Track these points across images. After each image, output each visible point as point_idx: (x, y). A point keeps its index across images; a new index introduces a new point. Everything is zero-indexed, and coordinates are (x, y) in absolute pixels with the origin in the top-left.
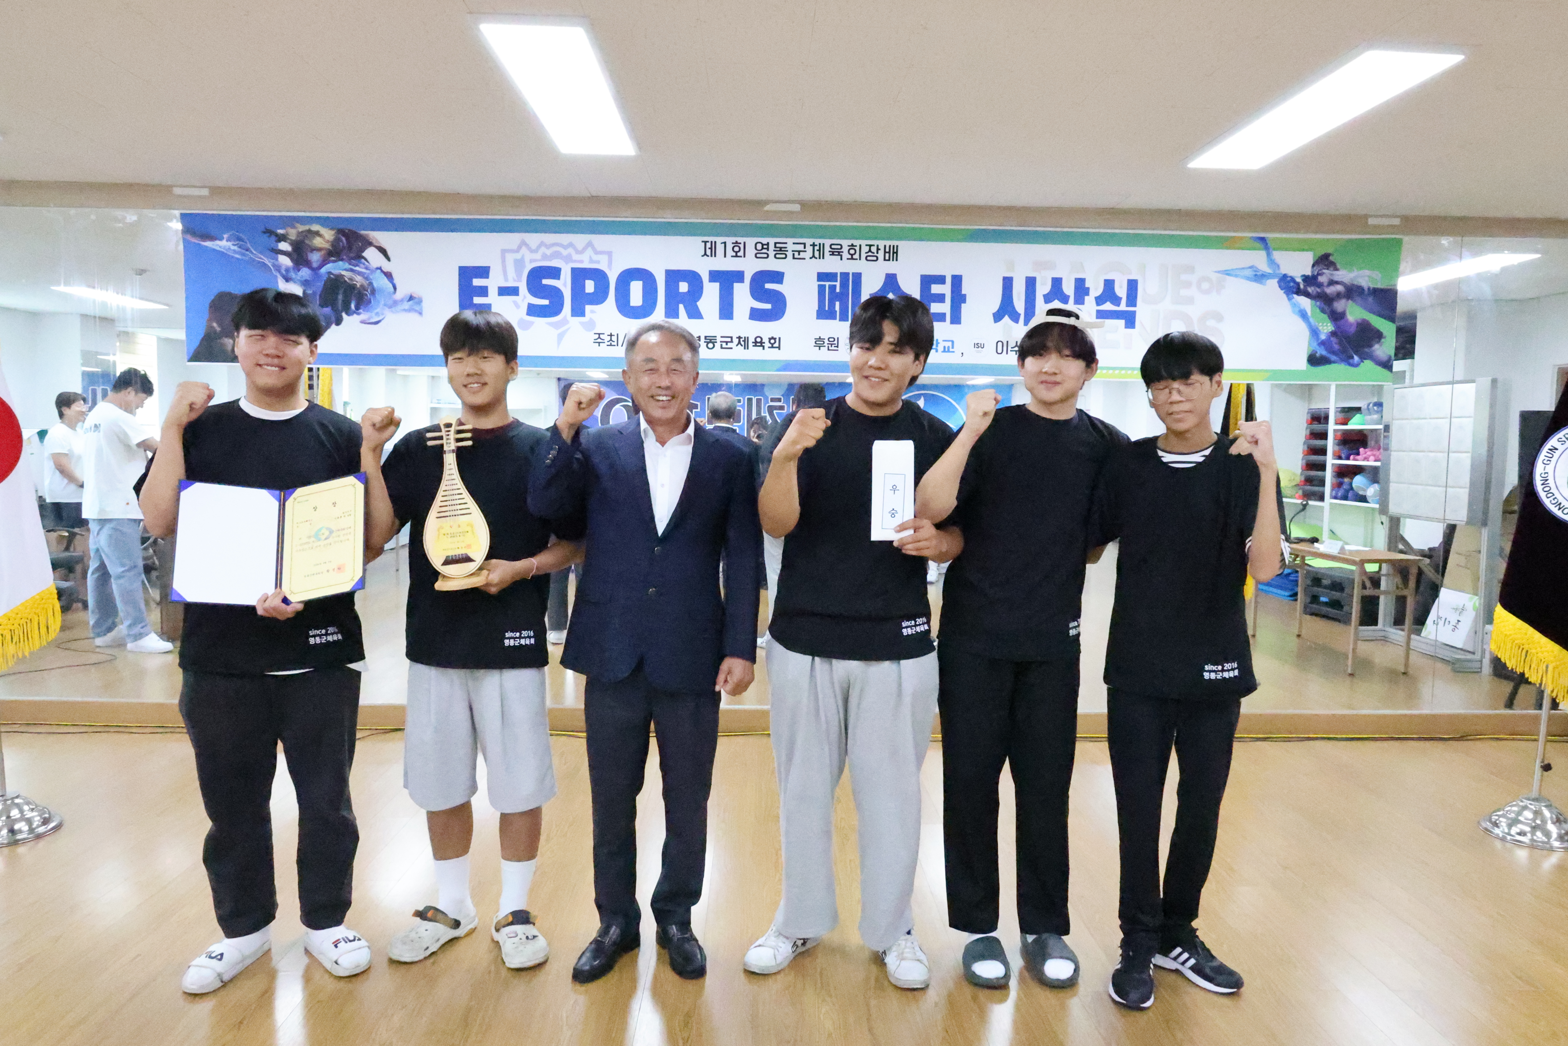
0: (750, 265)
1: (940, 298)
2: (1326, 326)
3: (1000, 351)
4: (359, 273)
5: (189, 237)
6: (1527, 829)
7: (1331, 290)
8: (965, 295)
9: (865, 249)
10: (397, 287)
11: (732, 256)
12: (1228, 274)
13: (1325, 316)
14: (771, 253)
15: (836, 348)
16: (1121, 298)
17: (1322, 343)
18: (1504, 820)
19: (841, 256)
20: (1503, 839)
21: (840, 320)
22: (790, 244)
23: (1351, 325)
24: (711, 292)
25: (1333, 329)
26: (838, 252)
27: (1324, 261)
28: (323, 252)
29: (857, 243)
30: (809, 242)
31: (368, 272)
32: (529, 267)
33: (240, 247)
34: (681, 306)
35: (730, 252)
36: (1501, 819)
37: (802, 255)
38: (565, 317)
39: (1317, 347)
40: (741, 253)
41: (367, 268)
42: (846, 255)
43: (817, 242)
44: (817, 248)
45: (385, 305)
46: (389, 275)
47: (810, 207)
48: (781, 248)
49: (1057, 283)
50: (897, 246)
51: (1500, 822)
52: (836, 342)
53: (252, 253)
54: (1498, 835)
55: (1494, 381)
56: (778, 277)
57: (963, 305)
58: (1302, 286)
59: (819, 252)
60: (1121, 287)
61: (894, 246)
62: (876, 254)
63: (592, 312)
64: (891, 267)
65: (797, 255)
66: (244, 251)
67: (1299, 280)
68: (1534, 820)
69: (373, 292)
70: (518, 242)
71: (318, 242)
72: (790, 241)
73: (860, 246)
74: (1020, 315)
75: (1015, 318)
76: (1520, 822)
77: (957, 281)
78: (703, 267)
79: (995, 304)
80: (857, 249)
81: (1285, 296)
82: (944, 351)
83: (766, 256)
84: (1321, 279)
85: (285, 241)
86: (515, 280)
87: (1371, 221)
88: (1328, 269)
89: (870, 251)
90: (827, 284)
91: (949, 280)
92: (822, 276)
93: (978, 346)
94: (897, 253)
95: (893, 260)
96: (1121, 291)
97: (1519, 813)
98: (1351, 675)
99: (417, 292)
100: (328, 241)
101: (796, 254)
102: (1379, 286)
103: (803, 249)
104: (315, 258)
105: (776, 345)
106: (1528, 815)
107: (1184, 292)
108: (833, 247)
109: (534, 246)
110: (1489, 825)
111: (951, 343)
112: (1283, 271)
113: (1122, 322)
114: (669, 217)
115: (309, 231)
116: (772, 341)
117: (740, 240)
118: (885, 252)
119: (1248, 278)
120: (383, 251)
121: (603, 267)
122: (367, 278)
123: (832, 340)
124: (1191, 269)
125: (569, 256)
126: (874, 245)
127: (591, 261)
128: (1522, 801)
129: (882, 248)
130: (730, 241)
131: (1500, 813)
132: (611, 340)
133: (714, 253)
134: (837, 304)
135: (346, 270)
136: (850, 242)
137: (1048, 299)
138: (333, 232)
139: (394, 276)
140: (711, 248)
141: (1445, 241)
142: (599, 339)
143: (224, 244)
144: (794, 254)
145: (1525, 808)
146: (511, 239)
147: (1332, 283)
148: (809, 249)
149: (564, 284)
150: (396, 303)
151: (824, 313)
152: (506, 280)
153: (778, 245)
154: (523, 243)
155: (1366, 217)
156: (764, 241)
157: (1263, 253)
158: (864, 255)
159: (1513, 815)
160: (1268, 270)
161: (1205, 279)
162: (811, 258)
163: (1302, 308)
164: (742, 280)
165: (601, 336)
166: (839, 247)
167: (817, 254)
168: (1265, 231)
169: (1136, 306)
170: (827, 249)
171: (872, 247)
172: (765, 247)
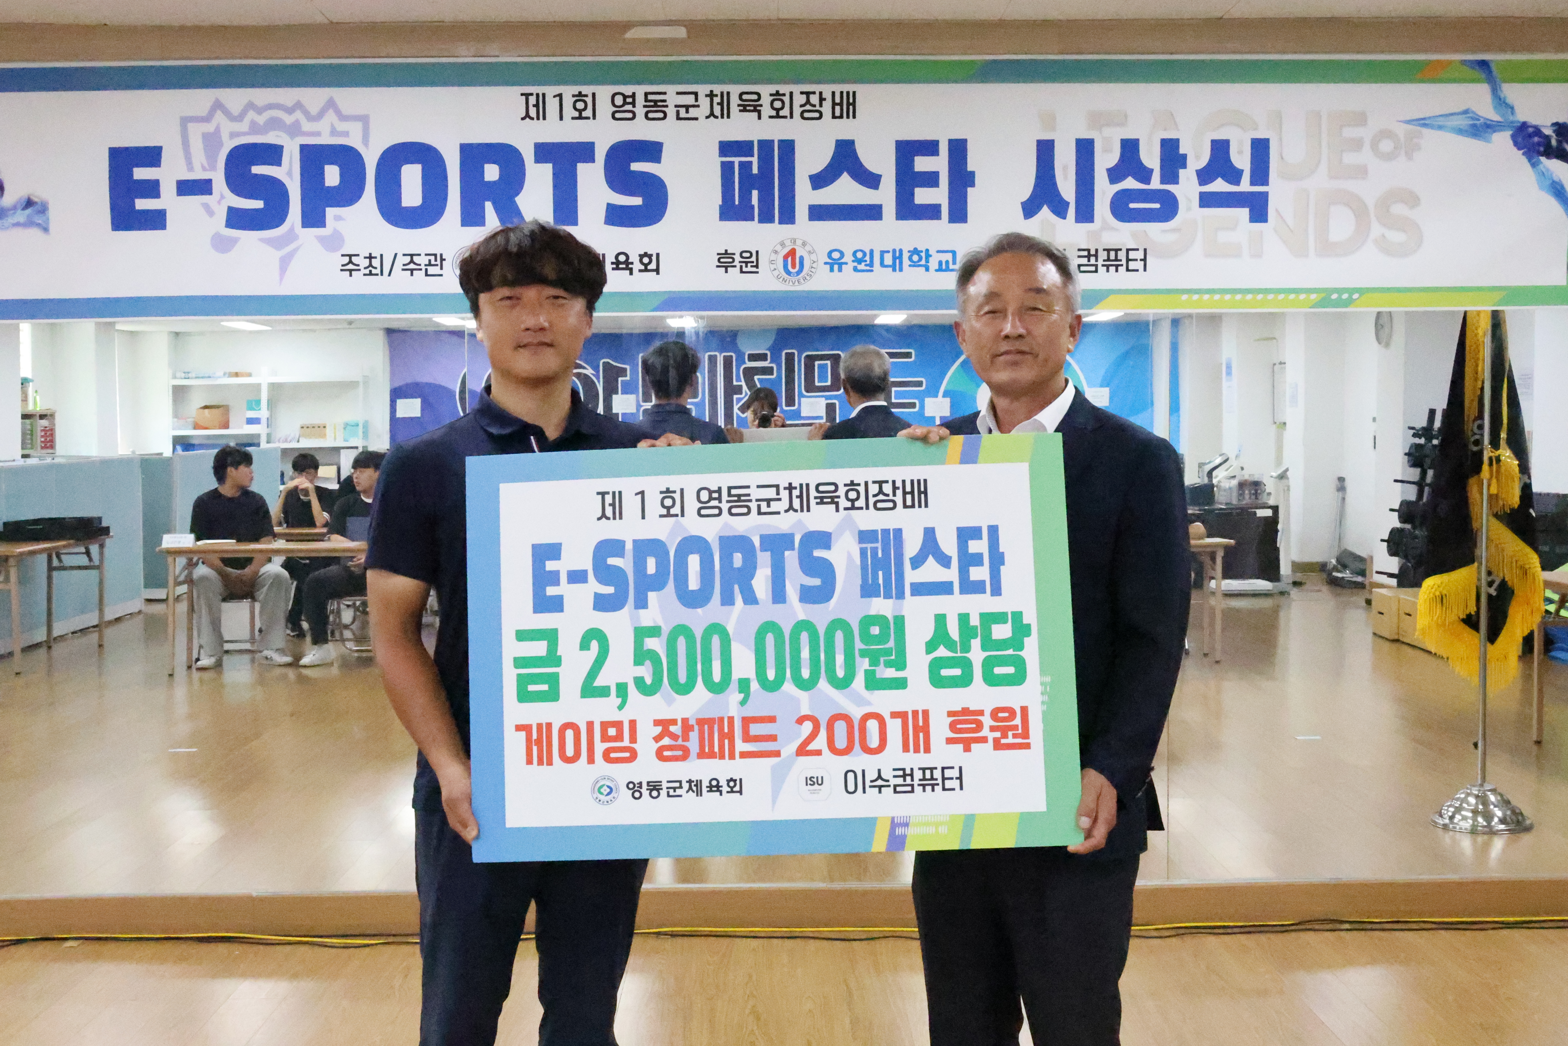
0: (604, 132)
1: (931, 180)
8: (972, 174)
9: (799, 99)
11: (573, 118)
12: (1425, 125)
14: (640, 111)
15: (754, 269)
16: (1241, 172)
19: (759, 112)
21: (760, 221)
22: (672, 95)
24: (539, 180)
26: (755, 106)
29: (784, 89)
30: (703, 90)
32: (228, 145)
34: (489, 206)
35: (569, 111)
37: (693, 112)
38: (292, 229)
40: (588, 113)
42: (767, 111)
43: (717, 89)
44: (717, 100)
47: (703, 30)
48: (656, 102)
49: (1130, 147)
50: (854, 93)
52: (754, 259)
56: (651, 150)
57: (969, 190)
58: (1554, 142)
59: (721, 107)
60: (1240, 152)
61: (848, 93)
62: (818, 108)
63: (338, 218)
64: (844, 129)
65: (684, 114)
67: (1548, 132)
70: (209, 105)
72: (671, 90)
73: (791, 94)
74: (1068, 204)
75: (1060, 209)
77: (958, 149)
78: (525, 137)
79: (1026, 187)
80: (787, 99)
81: (1524, 160)
82: (940, 270)
83: (630, 115)
86: (204, 169)
89: (808, 102)
90: (736, 160)
91: (944, 149)
92: (726, 148)
94: (854, 104)
95: (848, 117)
96: (1241, 159)
99: (39, 193)
101: (682, 110)
103: (693, 103)
105: (652, 266)
107: (1350, 158)
108: (745, 97)
109: (236, 110)
111: (951, 254)
112: (1522, 116)
113: (1244, 213)
114: (465, 55)
116: (646, 260)
117: (587, 90)
118: (834, 104)
119: (1460, 131)
121: (354, 141)
123: (748, 255)
124: (1361, 119)
125: (296, 126)
126: (814, 93)
127: (334, 132)
129: (827, 95)
130: (569, 92)
132: (371, 265)
133: (542, 115)
134: (755, 194)
136: (773, 89)
137: (1115, 175)
140: (537, 106)
142: (350, 265)
144: (678, 112)
146: (198, 100)
148: (704, 102)
151: (733, 211)
152: (190, 167)
153: (650, 97)
154: (218, 106)
156: (628, 90)
157: (1483, 89)
158: (797, 111)
160: (1495, 117)
161: (1386, 134)
162: (707, 117)
163: (1556, 179)
164: (591, 159)
165: (354, 259)
166: (755, 97)
167: (717, 110)
168: (1488, 49)
169: (1267, 184)
170: (735, 101)
171: (811, 96)
172: (629, 100)
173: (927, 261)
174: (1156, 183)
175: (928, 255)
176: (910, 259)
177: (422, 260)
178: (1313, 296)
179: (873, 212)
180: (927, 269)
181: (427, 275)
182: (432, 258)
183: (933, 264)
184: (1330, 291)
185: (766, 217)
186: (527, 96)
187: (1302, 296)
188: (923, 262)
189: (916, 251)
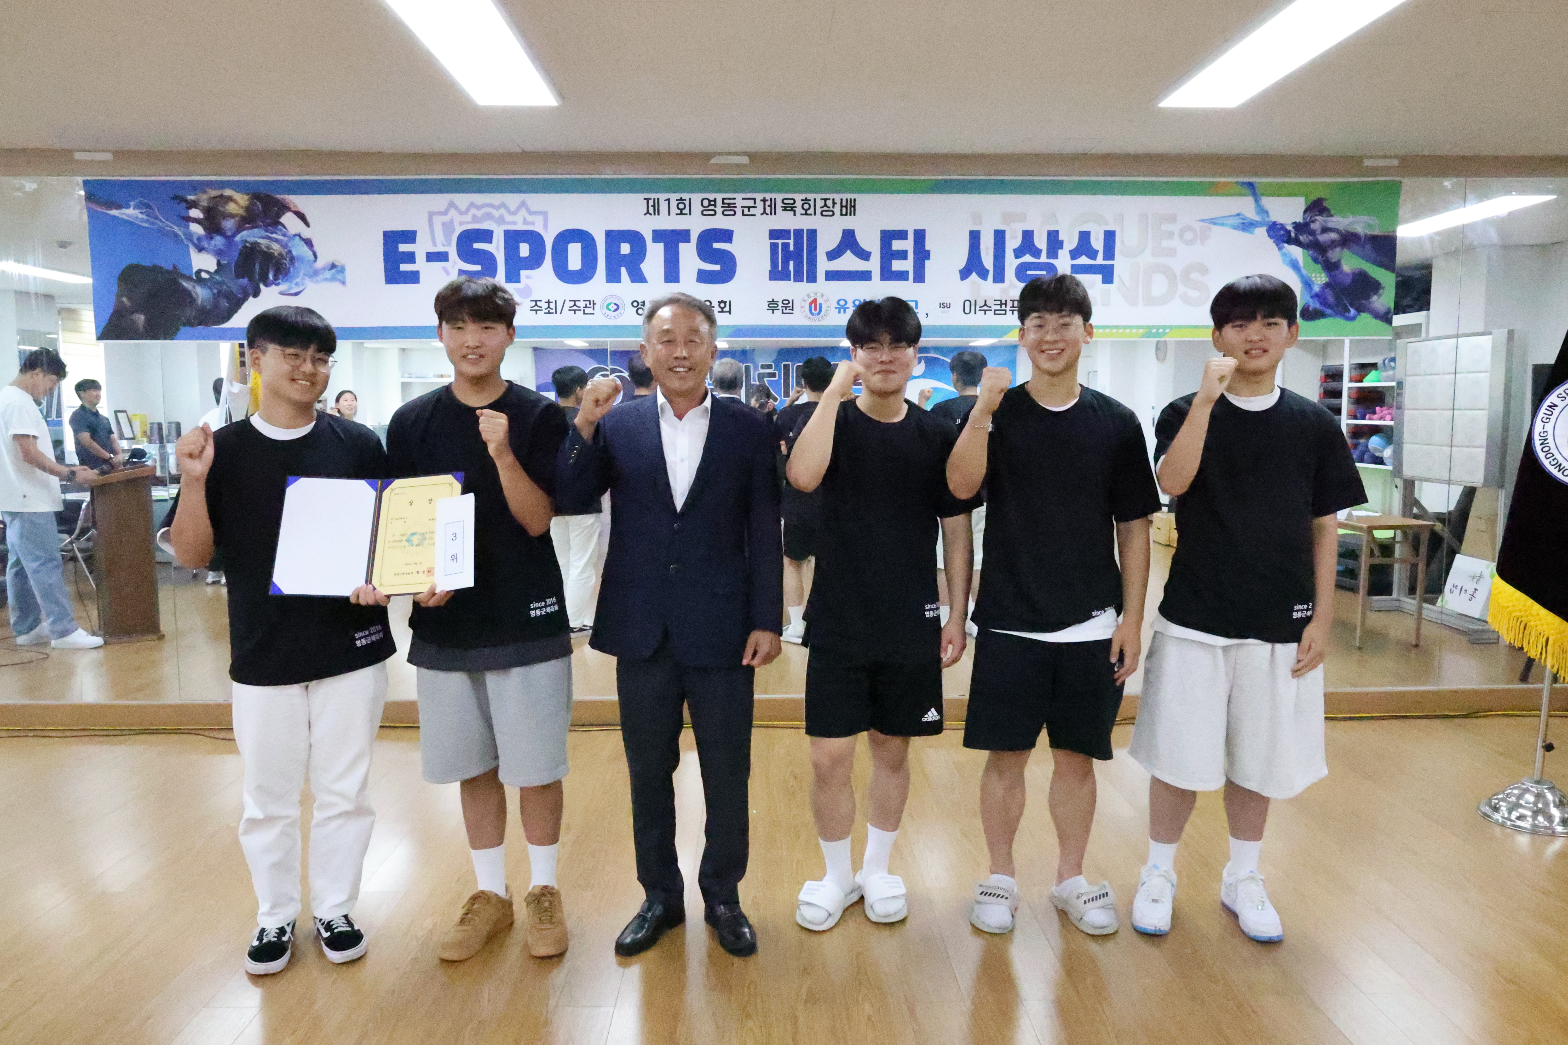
0: (696, 224)
1: (903, 255)
2: (1320, 277)
3: (967, 310)
4: (277, 241)
6: (1529, 813)
7: (1323, 238)
8: (929, 252)
9: (820, 203)
10: (318, 255)
11: (677, 214)
12: (1213, 223)
14: (719, 210)
15: (791, 311)
16: (1097, 252)
17: (1316, 296)
18: (1504, 804)
19: (795, 212)
20: (1503, 825)
21: (795, 281)
22: (739, 200)
23: (1348, 275)
24: (655, 253)
25: (1327, 280)
26: (792, 208)
27: (1316, 207)
28: (237, 219)
29: (810, 196)
30: (759, 197)
31: (285, 239)
33: (147, 215)
34: (623, 270)
35: (674, 210)
36: (1501, 803)
37: (752, 211)
39: (1311, 300)
40: (686, 211)
41: (284, 235)
42: (799, 210)
43: (768, 196)
44: (768, 203)
46: (309, 243)
47: (759, 158)
48: (729, 204)
49: (1028, 236)
50: (855, 200)
51: (1501, 806)
52: (790, 305)
53: (161, 221)
54: (1498, 820)
55: (1511, 334)
56: (727, 236)
57: (926, 262)
58: (1293, 235)
59: (771, 208)
60: (1097, 239)
61: (851, 199)
62: (831, 209)
63: (528, 277)
64: (848, 223)
65: (747, 212)
66: (152, 220)
67: (1290, 228)
68: (1535, 804)
69: (292, 259)
70: (446, 204)
71: (231, 208)
72: (739, 197)
73: (815, 200)
74: (988, 271)
75: (983, 274)
76: (1521, 806)
77: (920, 236)
78: (646, 226)
79: (962, 261)
80: (812, 203)
83: (713, 213)
84: (1315, 226)
85: (196, 208)
87: (1368, 163)
89: (825, 205)
90: (780, 242)
91: (911, 236)
92: (774, 234)
93: (943, 305)
94: (854, 207)
95: (850, 215)
96: (1097, 243)
97: (1520, 797)
98: (1360, 648)
99: (340, 260)
100: (241, 207)
101: (746, 210)
102: (1376, 232)
103: (753, 205)
104: (228, 225)
105: (727, 309)
106: (1530, 798)
107: (1166, 244)
108: (785, 201)
109: (463, 207)
110: (1487, 810)
113: (1099, 277)
114: (608, 174)
115: (222, 196)
116: (722, 305)
117: (685, 196)
118: (842, 206)
119: (1235, 227)
120: (302, 217)
121: (538, 228)
122: (285, 246)
123: (787, 302)
124: (1173, 219)
126: (829, 199)
127: (525, 222)
128: (1523, 784)
129: (838, 201)
130: (674, 197)
131: (1500, 796)
132: (549, 307)
133: (657, 212)
134: (791, 263)
135: (263, 238)
136: (803, 196)
137: (1018, 253)
138: (246, 197)
139: (314, 243)
140: (654, 206)
141: (1447, 183)
142: (535, 307)
143: (131, 213)
144: (743, 211)
145: (1527, 790)
146: (439, 201)
147: (1325, 230)
148: (760, 205)
149: (497, 248)
150: (316, 273)
151: (777, 274)
152: (435, 244)
153: (726, 201)
154: (452, 205)
155: (1362, 158)
156: (711, 196)
157: (1250, 200)
158: (818, 211)
159: (1513, 799)
160: (1257, 218)
161: (1188, 228)
162: (762, 214)
163: (1294, 258)
164: (688, 240)
165: (538, 303)
166: (792, 202)
167: (768, 210)
168: (1253, 175)
169: (1114, 260)
170: (779, 204)
171: (827, 201)
172: (712, 203)
174: (1044, 258)
177: (581, 304)
178: (1141, 331)
179: (865, 276)
181: (584, 313)
182: (588, 303)
184: (1150, 328)
185: (798, 278)
186: (648, 200)
187: (1134, 331)
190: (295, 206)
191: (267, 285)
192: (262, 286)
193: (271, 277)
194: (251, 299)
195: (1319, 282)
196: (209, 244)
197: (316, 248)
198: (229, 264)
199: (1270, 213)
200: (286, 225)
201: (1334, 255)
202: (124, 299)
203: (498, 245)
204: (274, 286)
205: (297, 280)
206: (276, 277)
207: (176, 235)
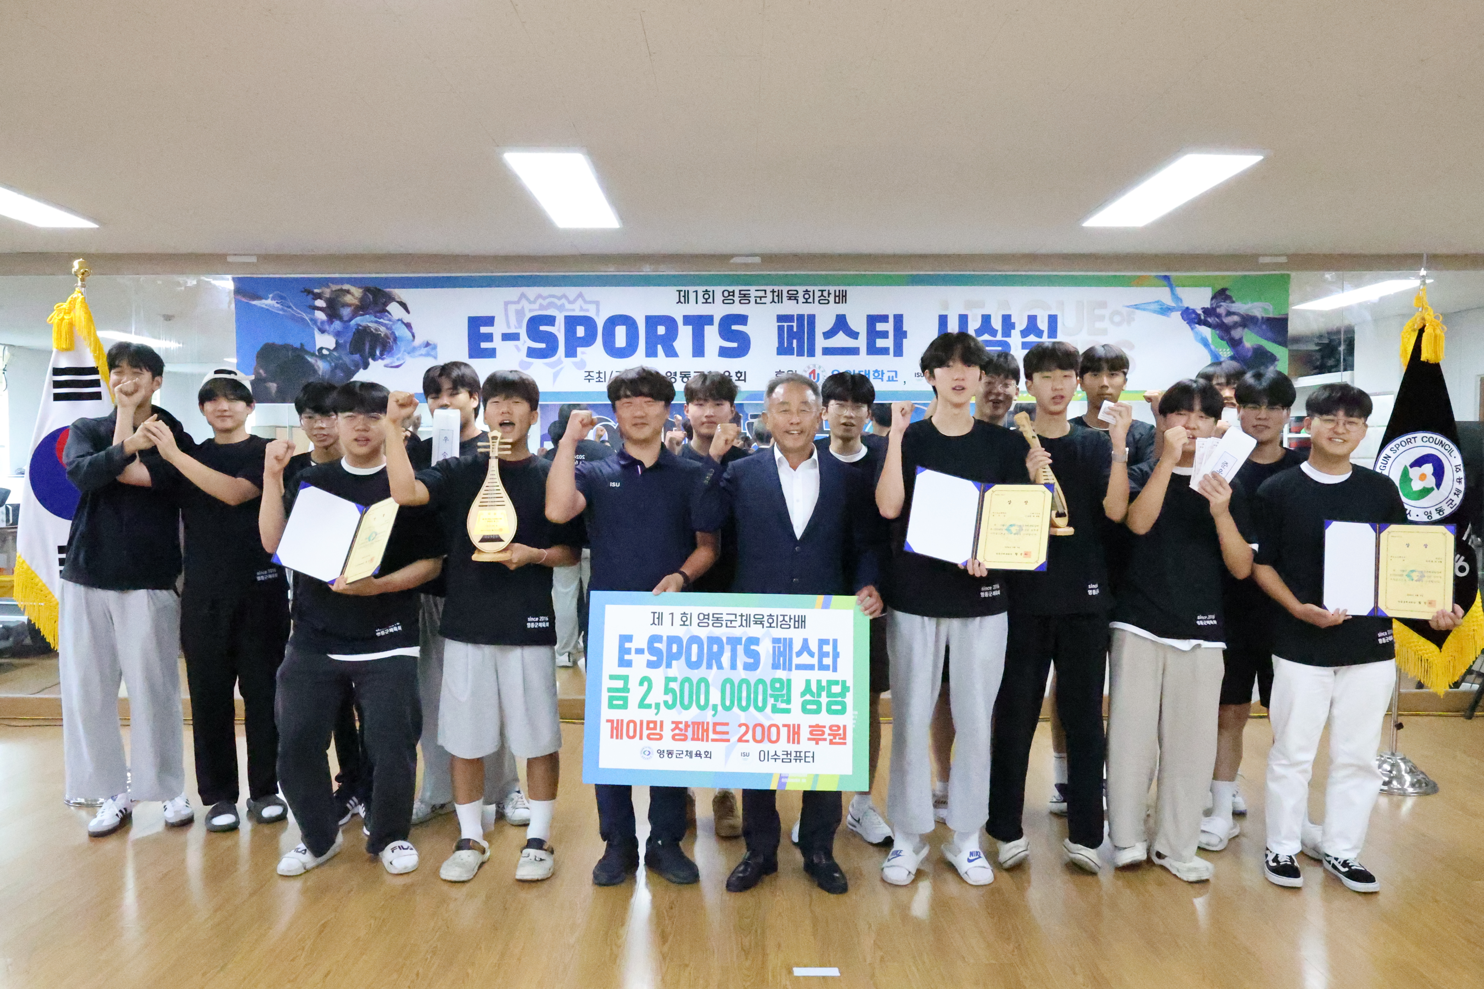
0: (718, 310)
1: (884, 335)
5: (240, 298)
7: (1228, 320)
8: (906, 332)
9: (818, 294)
10: (416, 335)
11: (703, 303)
12: (1137, 309)
13: (1224, 343)
14: (737, 299)
16: (1043, 331)
19: (797, 300)
21: (797, 355)
22: (753, 291)
23: (1248, 349)
24: (685, 334)
25: (1232, 353)
26: (795, 297)
27: (1221, 295)
28: (353, 308)
29: (810, 289)
30: (769, 289)
31: (391, 323)
32: (528, 315)
34: (659, 347)
35: (701, 299)
37: (764, 300)
38: (559, 359)
40: (711, 300)
41: (390, 320)
42: (801, 299)
43: (776, 288)
44: (776, 294)
45: (405, 351)
46: (408, 326)
47: (769, 259)
48: (745, 295)
49: (986, 319)
50: (846, 291)
53: (293, 309)
56: (742, 319)
57: (904, 340)
58: (1202, 317)
59: (778, 297)
60: (1042, 322)
61: (843, 291)
62: (827, 298)
63: (583, 353)
64: (841, 309)
65: (759, 301)
66: (286, 308)
67: (1200, 312)
69: (395, 339)
70: (518, 295)
71: (348, 299)
72: (753, 288)
73: (814, 291)
77: (899, 319)
78: (678, 312)
80: (811, 294)
82: (889, 380)
83: (732, 301)
84: (1221, 311)
85: (321, 299)
86: (516, 328)
87: (1263, 260)
88: (1224, 302)
89: (822, 295)
90: (786, 324)
91: (891, 319)
92: (781, 318)
94: (846, 296)
95: (843, 303)
100: (356, 298)
101: (758, 299)
103: (764, 295)
104: (346, 312)
107: (1099, 325)
108: (790, 292)
111: (894, 373)
112: (1186, 304)
114: (648, 271)
115: (341, 290)
116: (739, 375)
117: (710, 288)
118: (835, 296)
119: (1155, 312)
120: (404, 305)
121: (591, 314)
124: (1103, 305)
125: (563, 305)
126: (825, 291)
127: (582, 309)
129: (832, 292)
130: (701, 289)
132: (599, 377)
133: (687, 300)
134: (795, 342)
135: (372, 322)
138: (361, 290)
140: (684, 296)
141: (1328, 276)
142: (589, 377)
143: (269, 303)
144: (756, 300)
146: (512, 293)
147: (1229, 313)
148: (769, 295)
149: (559, 330)
150: (414, 349)
151: (783, 350)
152: (508, 326)
153: (742, 292)
154: (523, 296)
155: (1257, 256)
156: (731, 289)
157: (1167, 290)
158: (817, 299)
160: (1172, 304)
161: (1117, 313)
162: (771, 303)
163: (1204, 336)
164: (711, 323)
165: (591, 374)
166: (795, 292)
167: (776, 299)
168: (1169, 270)
170: (785, 294)
172: (731, 294)
173: (882, 376)
174: (999, 337)
175: (883, 373)
176: (874, 375)
179: (854, 351)
180: (882, 380)
183: (885, 378)
185: (800, 354)
186: (680, 291)
188: (880, 377)
189: (876, 371)
190: (400, 298)
191: (374, 359)
192: (370, 360)
193: (378, 353)
194: (361, 370)
195: (1225, 356)
196: (330, 327)
197: (414, 331)
198: (345, 342)
199: (1184, 301)
200: (391, 312)
201: (1236, 333)
202: (261, 371)
203: (559, 327)
204: (380, 360)
205: (399, 355)
206: (382, 354)
207: (303, 320)
